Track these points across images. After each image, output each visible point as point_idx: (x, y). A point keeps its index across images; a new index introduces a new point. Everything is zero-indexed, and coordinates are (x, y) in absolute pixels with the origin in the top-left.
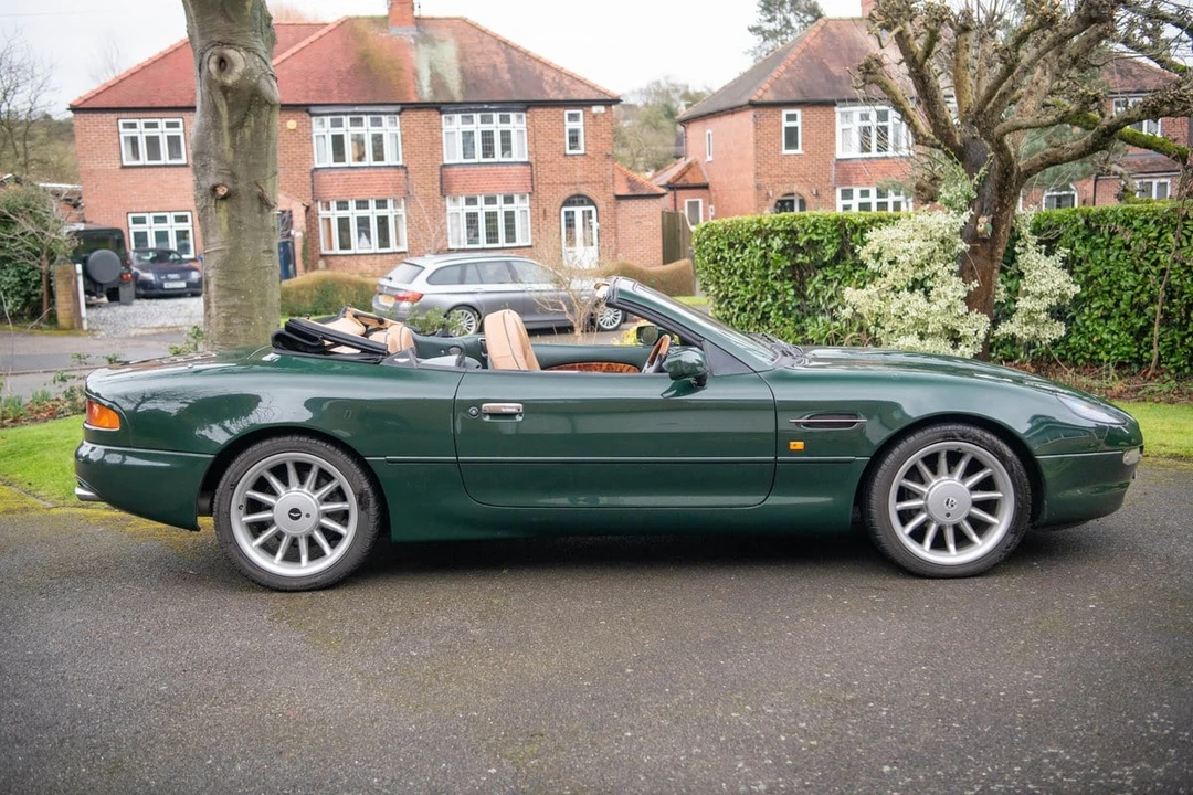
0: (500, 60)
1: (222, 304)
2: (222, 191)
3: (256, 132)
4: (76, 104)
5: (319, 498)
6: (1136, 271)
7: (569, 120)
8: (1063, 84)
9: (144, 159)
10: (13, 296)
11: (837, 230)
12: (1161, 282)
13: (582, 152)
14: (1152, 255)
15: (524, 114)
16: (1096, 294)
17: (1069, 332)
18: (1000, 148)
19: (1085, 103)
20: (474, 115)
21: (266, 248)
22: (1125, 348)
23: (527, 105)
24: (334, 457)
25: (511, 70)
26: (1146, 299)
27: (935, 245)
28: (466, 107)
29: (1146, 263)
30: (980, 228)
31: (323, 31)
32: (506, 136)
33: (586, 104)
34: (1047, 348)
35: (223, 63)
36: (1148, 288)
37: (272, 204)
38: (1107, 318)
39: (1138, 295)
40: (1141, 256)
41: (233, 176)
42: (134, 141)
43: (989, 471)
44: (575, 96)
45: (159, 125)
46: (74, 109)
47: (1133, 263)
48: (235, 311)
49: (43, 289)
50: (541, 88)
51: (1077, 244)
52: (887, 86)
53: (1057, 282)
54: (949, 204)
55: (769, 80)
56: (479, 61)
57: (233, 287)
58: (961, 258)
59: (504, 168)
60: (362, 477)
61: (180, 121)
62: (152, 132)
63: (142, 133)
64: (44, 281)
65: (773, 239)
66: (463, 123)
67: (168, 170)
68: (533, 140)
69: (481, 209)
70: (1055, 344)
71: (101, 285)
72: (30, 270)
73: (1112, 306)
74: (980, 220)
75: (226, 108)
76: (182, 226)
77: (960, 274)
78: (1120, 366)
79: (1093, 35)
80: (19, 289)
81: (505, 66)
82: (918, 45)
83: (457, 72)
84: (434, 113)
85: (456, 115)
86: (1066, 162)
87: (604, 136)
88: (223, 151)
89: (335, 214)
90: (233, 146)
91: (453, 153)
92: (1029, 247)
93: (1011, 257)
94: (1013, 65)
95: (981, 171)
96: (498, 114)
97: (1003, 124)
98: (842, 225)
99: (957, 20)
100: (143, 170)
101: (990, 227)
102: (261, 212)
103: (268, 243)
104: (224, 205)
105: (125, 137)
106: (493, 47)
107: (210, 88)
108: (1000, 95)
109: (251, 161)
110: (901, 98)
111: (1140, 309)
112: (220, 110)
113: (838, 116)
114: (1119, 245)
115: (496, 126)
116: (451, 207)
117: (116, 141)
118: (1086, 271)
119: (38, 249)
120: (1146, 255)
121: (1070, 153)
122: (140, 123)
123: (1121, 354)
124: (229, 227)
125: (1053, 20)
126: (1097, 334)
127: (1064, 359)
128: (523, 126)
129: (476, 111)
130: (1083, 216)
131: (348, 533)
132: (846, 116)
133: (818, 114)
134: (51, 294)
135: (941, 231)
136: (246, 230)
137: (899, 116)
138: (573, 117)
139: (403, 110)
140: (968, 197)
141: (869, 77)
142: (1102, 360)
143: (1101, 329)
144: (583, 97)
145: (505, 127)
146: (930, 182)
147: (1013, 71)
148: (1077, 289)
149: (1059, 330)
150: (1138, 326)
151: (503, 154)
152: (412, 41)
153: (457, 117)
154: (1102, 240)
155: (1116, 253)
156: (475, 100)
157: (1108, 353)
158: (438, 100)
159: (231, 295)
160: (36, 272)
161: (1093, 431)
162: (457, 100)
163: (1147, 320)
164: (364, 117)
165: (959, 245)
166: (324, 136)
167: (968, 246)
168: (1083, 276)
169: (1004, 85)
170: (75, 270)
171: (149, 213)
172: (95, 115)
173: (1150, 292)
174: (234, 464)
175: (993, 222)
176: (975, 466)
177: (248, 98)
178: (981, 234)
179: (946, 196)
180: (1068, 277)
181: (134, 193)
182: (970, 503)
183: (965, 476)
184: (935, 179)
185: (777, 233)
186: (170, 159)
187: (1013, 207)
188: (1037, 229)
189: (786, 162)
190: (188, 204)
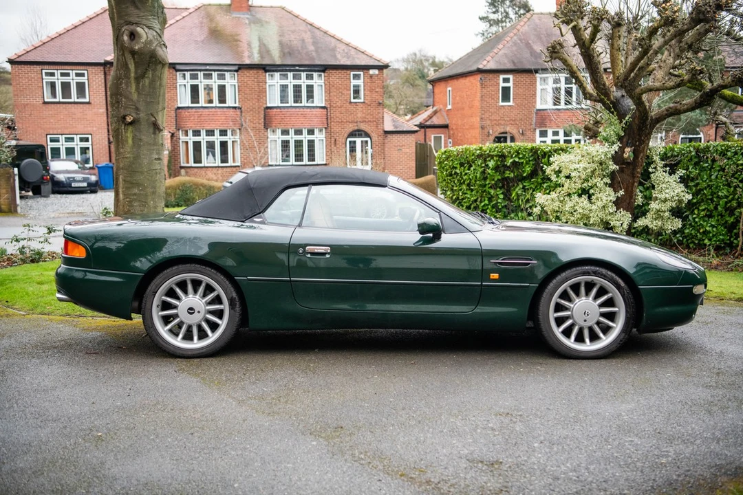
0: (307, 37)
1: (127, 193)
2: (129, 119)
3: (152, 82)
4: (12, 58)
5: (206, 302)
6: (729, 185)
7: (354, 78)
8: (683, 62)
9: (59, 98)
11: (532, 155)
13: (362, 100)
14: (740, 175)
15: (323, 74)
16: (702, 200)
17: (684, 226)
18: (639, 102)
19: (694, 75)
20: (289, 73)
21: (157, 157)
22: (721, 237)
23: (324, 68)
24: (214, 276)
25: (314, 43)
26: (735, 205)
27: (595, 166)
28: (282, 69)
29: (736, 180)
30: (626, 156)
31: (185, 14)
32: (310, 89)
33: (366, 68)
34: (670, 236)
35: (133, 35)
36: (736, 197)
37: (161, 128)
38: (710, 216)
39: (730, 201)
40: (732, 176)
41: (137, 109)
42: (53, 85)
43: (611, 294)
44: (358, 62)
45: (71, 75)
46: (11, 62)
47: (727, 180)
48: (135, 197)
50: (335, 56)
51: (691, 167)
52: (566, 61)
53: (676, 191)
54: (606, 139)
55: (491, 54)
56: (292, 37)
57: (134, 182)
58: (612, 175)
59: (309, 110)
60: (232, 289)
61: (86, 72)
62: (65, 79)
63: (58, 80)
65: (490, 161)
66: (280, 79)
67: (76, 105)
68: (328, 92)
69: (292, 138)
70: (675, 233)
71: (29, 183)
73: (712, 208)
74: (626, 150)
75: (133, 65)
76: (84, 145)
77: (611, 185)
78: (717, 249)
79: (702, 30)
81: (311, 40)
82: (587, 34)
83: (277, 44)
84: (261, 72)
85: (276, 73)
86: (682, 113)
87: (377, 90)
88: (131, 93)
89: (191, 139)
90: (137, 89)
91: (273, 99)
92: (658, 168)
93: (647, 175)
94: (647, 49)
95: (627, 118)
96: (305, 73)
97: (641, 88)
98: (536, 152)
99: (613, 18)
100: (58, 105)
101: (631, 154)
102: (154, 133)
103: (158, 154)
104: (130, 128)
105: (46, 82)
106: (303, 27)
107: (123, 52)
108: (639, 68)
109: (148, 100)
110: (575, 69)
111: (731, 211)
112: (130, 66)
113: (538, 79)
114: (718, 169)
115: (304, 81)
116: (271, 136)
117: (40, 85)
118: (697, 185)
120: (736, 176)
121: (686, 107)
122: (58, 73)
123: (718, 241)
124: (133, 142)
125: (674, 21)
126: (703, 227)
127: (680, 243)
128: (322, 82)
129: (290, 71)
130: (694, 149)
131: (223, 324)
132: (544, 80)
133: (524, 78)
135: (599, 157)
136: (144, 145)
137: (574, 80)
138: (356, 77)
139: (239, 69)
140: (618, 135)
141: (554, 55)
142: (705, 245)
143: (705, 224)
144: (363, 63)
145: (310, 82)
146: (594, 124)
147: (648, 53)
148: (690, 197)
149: (678, 224)
150: (730, 222)
151: (307, 101)
152: (247, 22)
153: (277, 75)
154: (707, 165)
155: (716, 174)
156: (289, 63)
157: (710, 240)
158: (264, 63)
159: (133, 187)
161: (676, 273)
162: (277, 63)
163: (735, 218)
164: (213, 73)
165: (611, 167)
166: (185, 85)
167: (618, 167)
168: (694, 189)
169: (642, 62)
170: (13, 172)
171: (62, 135)
172: (26, 66)
173: (737, 200)
174: (155, 280)
175: (634, 152)
176: (602, 291)
177: (148, 59)
178: (626, 159)
179: (604, 134)
180: (683, 189)
181: (52, 121)
182: (599, 314)
183: (596, 298)
184: (597, 123)
185: (492, 157)
186: (78, 98)
187: (647, 142)
188: (664, 157)
189: (502, 111)
190: (89, 129)
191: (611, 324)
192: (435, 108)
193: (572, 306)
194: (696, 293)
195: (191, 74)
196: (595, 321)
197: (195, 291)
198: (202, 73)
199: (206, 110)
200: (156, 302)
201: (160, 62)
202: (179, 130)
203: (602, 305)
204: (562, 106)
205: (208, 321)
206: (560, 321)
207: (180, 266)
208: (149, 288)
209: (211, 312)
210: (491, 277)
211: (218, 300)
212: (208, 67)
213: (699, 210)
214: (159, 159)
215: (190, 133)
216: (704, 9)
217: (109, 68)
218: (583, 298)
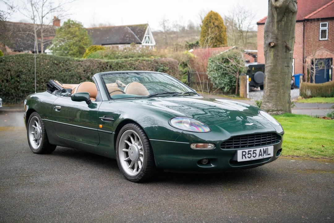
1: (269, 85)
2: (272, 45)
4: (259, 22)
10: (227, 86)
21: (286, 65)
37: (291, 49)
41: (277, 39)
48: (273, 87)
49: (236, 84)
57: (273, 79)
64: (237, 81)
72: (233, 77)
75: (276, 15)
80: (229, 83)
88: (274, 30)
90: (278, 28)
102: (286, 52)
103: (288, 63)
104: (273, 50)
107: (271, 8)
109: (284, 33)
112: (274, 15)
119: (236, 70)
124: (274, 57)
134: (239, 86)
136: (280, 58)
159: (272, 82)
160: (235, 78)
177: (285, 10)
201: (291, 11)
214: (288, 66)
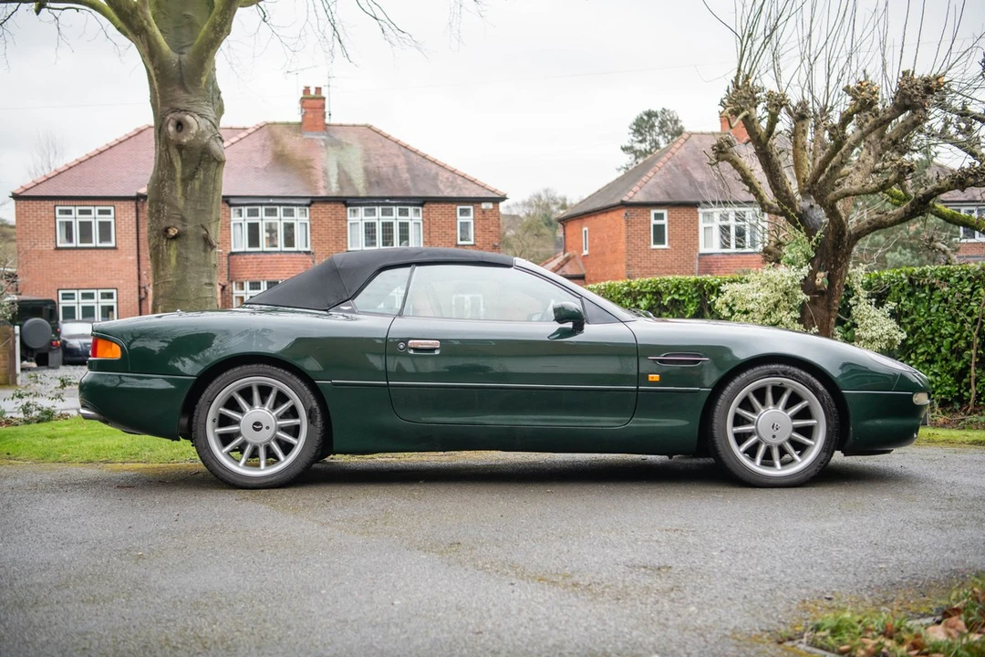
0: (400, 162)
2: (172, 232)
3: (204, 183)
4: (18, 192)
5: (277, 415)
6: (954, 320)
7: (461, 215)
9: (76, 242)
11: (696, 291)
12: (975, 330)
13: (472, 243)
14: (967, 307)
15: (420, 208)
16: (921, 341)
18: (832, 212)
19: (901, 173)
20: (377, 208)
21: (207, 281)
22: (948, 388)
23: (423, 202)
24: (290, 380)
25: (409, 170)
26: (963, 345)
27: (779, 295)
28: (368, 202)
29: (962, 314)
30: (818, 282)
31: (243, 134)
32: (404, 227)
33: (476, 201)
35: (180, 125)
36: (964, 335)
37: (214, 244)
38: (931, 362)
39: (956, 341)
40: (958, 308)
41: (183, 220)
42: (68, 226)
43: (806, 402)
44: (466, 194)
45: (93, 212)
46: (16, 197)
47: (951, 313)
50: (436, 187)
51: (903, 299)
52: (737, 163)
53: (886, 328)
54: (791, 263)
55: (639, 184)
56: (381, 163)
58: (803, 308)
60: (312, 397)
61: (112, 209)
62: (85, 218)
63: (76, 219)
65: (641, 300)
66: (366, 215)
67: (97, 251)
68: (428, 231)
71: (32, 350)
73: (934, 351)
74: (818, 275)
75: (180, 163)
76: (108, 302)
77: (800, 321)
78: (943, 403)
79: (909, 123)
81: (405, 167)
83: (361, 171)
84: (340, 206)
85: (359, 208)
86: (889, 226)
87: (492, 229)
88: (176, 199)
89: (248, 293)
90: (184, 194)
91: (356, 242)
92: (861, 299)
93: (846, 310)
94: (841, 142)
95: (818, 234)
96: (398, 207)
97: (834, 193)
98: (701, 287)
99: (795, 109)
100: (75, 251)
101: (826, 280)
102: (205, 251)
103: (210, 277)
104: (174, 244)
105: (60, 222)
106: (395, 150)
107: (168, 146)
108: (831, 169)
109: (198, 208)
110: (749, 172)
111: (958, 354)
112: (175, 164)
113: (701, 216)
114: (939, 299)
115: (396, 218)
117: (52, 225)
118: (912, 321)
120: (963, 307)
121: (893, 218)
122: (75, 210)
123: (944, 393)
124: (177, 262)
125: (872, 104)
128: (419, 219)
129: (378, 205)
130: (906, 275)
131: (299, 444)
132: (708, 215)
133: (684, 214)
135: (784, 283)
136: (192, 265)
137: (747, 188)
138: (465, 212)
139: (312, 202)
140: (807, 256)
141: (721, 156)
143: (925, 371)
144: (473, 195)
145: (403, 219)
146: (775, 246)
147: (841, 147)
148: (904, 336)
150: (957, 368)
151: (401, 243)
152: (323, 144)
153: (361, 210)
154: (923, 295)
155: (936, 306)
156: (377, 195)
157: (933, 392)
158: (344, 195)
161: (891, 378)
162: (362, 195)
163: (965, 363)
164: (278, 208)
165: (800, 296)
166: (241, 224)
167: (808, 297)
168: (909, 327)
169: (834, 159)
170: (14, 331)
171: (78, 289)
172: (34, 202)
173: (966, 338)
174: (212, 385)
175: (829, 277)
176: (795, 399)
177: (199, 155)
178: (819, 287)
179: (790, 256)
180: (895, 325)
181: (66, 272)
182: (791, 429)
183: (787, 407)
184: (779, 244)
185: (644, 294)
186: (100, 242)
187: (845, 264)
188: (868, 286)
189: (655, 256)
190: (115, 283)
191: (807, 441)
192: (567, 255)
193: (756, 418)
194: (917, 404)
195: (248, 210)
196: (787, 437)
197: (263, 402)
198: (264, 208)
199: (269, 256)
200: (212, 415)
201: (215, 159)
202: (232, 282)
203: (796, 417)
204: (733, 249)
205: (279, 441)
206: (740, 438)
207: (244, 367)
208: (203, 396)
209: (283, 429)
210: (650, 379)
211: (293, 412)
212: (271, 201)
213: (916, 353)
214: (211, 284)
215: (247, 285)
216: (909, 93)
217: (143, 203)
218: (770, 407)
